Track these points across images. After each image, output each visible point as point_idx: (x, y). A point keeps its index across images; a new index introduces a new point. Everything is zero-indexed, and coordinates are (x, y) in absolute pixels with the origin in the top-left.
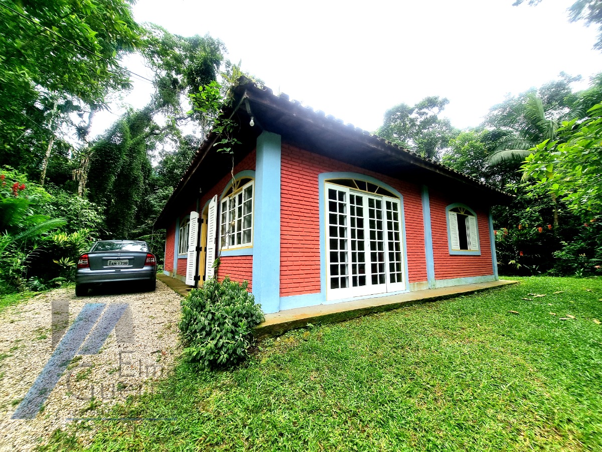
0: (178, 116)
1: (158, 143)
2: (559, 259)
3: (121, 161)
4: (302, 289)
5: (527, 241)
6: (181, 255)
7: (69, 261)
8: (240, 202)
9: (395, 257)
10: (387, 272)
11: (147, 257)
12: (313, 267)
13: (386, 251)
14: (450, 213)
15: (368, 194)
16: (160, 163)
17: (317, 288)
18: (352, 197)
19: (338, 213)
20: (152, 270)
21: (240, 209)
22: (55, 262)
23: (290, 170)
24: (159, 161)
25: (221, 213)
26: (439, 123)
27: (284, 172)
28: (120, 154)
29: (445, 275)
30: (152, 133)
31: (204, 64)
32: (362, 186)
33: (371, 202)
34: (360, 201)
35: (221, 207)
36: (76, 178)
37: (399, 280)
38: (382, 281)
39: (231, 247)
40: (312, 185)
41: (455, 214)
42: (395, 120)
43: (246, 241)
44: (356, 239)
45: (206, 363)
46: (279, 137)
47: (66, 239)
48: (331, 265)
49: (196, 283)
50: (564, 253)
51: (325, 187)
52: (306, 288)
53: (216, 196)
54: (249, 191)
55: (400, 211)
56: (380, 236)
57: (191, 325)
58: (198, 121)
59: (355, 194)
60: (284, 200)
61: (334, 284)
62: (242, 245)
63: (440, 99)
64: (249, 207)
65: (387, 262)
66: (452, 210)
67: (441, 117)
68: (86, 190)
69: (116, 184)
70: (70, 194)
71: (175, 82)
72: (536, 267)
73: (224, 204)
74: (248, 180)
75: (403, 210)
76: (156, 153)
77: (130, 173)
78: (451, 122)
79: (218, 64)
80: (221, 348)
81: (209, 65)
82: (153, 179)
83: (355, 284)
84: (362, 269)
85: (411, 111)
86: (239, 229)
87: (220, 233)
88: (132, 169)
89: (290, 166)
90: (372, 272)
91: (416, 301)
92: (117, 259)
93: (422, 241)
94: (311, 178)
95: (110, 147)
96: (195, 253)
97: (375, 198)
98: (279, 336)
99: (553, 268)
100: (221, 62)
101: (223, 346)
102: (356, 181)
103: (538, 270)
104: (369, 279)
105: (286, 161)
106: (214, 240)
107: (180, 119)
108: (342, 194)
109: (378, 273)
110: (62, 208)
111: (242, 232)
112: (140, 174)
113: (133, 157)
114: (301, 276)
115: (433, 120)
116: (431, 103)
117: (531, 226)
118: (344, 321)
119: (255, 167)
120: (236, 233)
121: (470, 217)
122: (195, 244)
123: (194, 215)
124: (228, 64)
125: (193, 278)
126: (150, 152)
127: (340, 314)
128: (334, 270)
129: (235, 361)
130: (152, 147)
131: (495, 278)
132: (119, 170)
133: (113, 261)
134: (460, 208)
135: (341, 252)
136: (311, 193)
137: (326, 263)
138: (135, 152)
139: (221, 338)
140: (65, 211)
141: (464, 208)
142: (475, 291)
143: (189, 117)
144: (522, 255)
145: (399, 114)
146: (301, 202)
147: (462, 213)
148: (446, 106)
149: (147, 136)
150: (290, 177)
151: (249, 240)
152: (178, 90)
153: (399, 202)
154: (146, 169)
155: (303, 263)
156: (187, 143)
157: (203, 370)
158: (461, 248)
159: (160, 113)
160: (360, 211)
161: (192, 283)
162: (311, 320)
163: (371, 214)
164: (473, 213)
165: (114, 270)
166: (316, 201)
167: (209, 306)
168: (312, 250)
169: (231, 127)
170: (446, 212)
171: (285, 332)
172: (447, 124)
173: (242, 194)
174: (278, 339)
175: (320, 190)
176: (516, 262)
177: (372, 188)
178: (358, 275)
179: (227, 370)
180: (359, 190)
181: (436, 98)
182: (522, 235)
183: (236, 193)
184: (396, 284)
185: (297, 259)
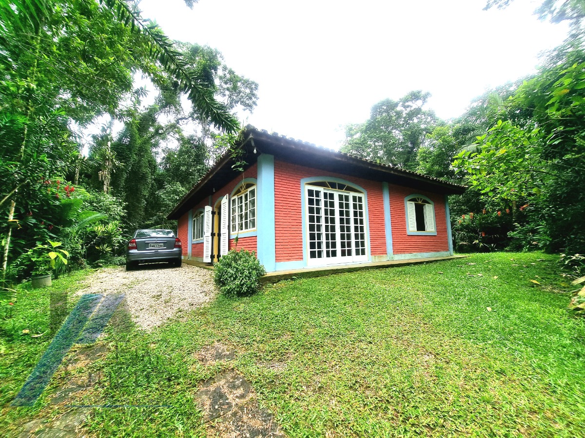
0: (179, 117)
1: (161, 141)
2: (512, 238)
3: (132, 160)
4: (290, 258)
5: (488, 223)
6: (195, 241)
7: (107, 247)
8: (246, 200)
9: (360, 236)
10: (353, 248)
11: (176, 241)
12: (298, 243)
13: (353, 232)
14: (408, 202)
15: (338, 191)
16: (164, 158)
17: (301, 258)
18: (325, 194)
19: (315, 206)
20: (180, 251)
21: (246, 204)
22: (96, 248)
23: (280, 178)
24: (162, 157)
25: (231, 207)
26: (424, 114)
27: (277, 180)
28: (131, 153)
29: (402, 251)
30: (157, 132)
31: (204, 71)
32: (333, 186)
33: (341, 197)
34: (332, 196)
35: (232, 202)
36: (102, 178)
37: (363, 253)
38: (350, 254)
39: (240, 231)
40: (296, 188)
41: (413, 203)
42: (381, 113)
43: (251, 227)
44: (329, 224)
45: (235, 293)
46: (272, 157)
47: (104, 229)
48: (310, 242)
49: (212, 260)
50: (515, 233)
51: (305, 188)
52: (293, 257)
53: (227, 194)
54: (253, 192)
55: (364, 203)
56: (348, 221)
57: (224, 276)
58: (198, 121)
59: (328, 192)
60: (277, 199)
61: (313, 255)
62: (249, 230)
63: (423, 93)
64: (253, 203)
65: (353, 240)
66: (410, 200)
67: (425, 109)
68: (109, 188)
69: (127, 181)
70: (98, 192)
71: (175, 85)
72: (494, 245)
73: (234, 201)
74: (252, 185)
75: (367, 202)
76: (160, 150)
77: (139, 170)
78: (436, 113)
79: (216, 69)
80: (243, 285)
81: (208, 72)
82: (158, 175)
83: (328, 256)
84: (334, 245)
85: (396, 105)
86: (246, 218)
87: (231, 222)
88: (140, 167)
89: (280, 175)
90: (342, 248)
91: (372, 267)
92: (155, 243)
93: (383, 224)
94: (296, 183)
95: (122, 148)
96: (210, 237)
97: (344, 194)
98: (275, 283)
99: (508, 246)
100: (218, 67)
101: (244, 283)
102: (329, 183)
103: (496, 248)
104: (339, 252)
105: (278, 172)
106: (227, 227)
107: (181, 119)
108: (318, 193)
109: (346, 249)
110: (95, 204)
111: (248, 220)
112: (148, 170)
113: (141, 156)
114: (289, 249)
115: (417, 112)
116: (415, 96)
117: (494, 211)
118: (318, 277)
119: (257, 176)
120: (244, 222)
121: (427, 205)
122: (210, 231)
123: (208, 209)
124: (225, 68)
125: (209, 257)
126: (154, 150)
127: (314, 272)
128: (312, 245)
129: (251, 292)
130: (156, 145)
131: (450, 254)
132: (130, 168)
133: (152, 244)
134: (418, 199)
135: (317, 233)
136: (296, 193)
137: (306, 241)
138: (143, 151)
139: (243, 279)
140: (96, 207)
141: (422, 198)
142: (425, 262)
143: (190, 117)
144: (483, 235)
145: (385, 108)
146: (288, 200)
147: (420, 202)
148: (428, 99)
149: (153, 136)
150: (280, 183)
151: (254, 226)
152: (178, 91)
153: (363, 196)
154: (152, 165)
155: (291, 241)
156: (189, 143)
157: (233, 297)
158: (418, 230)
159: (162, 114)
160: (332, 204)
161: (209, 260)
162: (295, 275)
163: (341, 205)
164: (430, 201)
165: (154, 251)
166: (299, 198)
167: (234, 264)
168: (297, 232)
169: (241, 153)
170: (405, 202)
171: (279, 281)
172: (431, 115)
173: (247, 194)
174: (275, 284)
175: (301, 191)
176: (479, 242)
177: (341, 187)
178: (331, 249)
179: (247, 296)
180: (331, 189)
181: (419, 92)
182: (483, 219)
183: (243, 193)
184: (361, 256)
185: (287, 238)
